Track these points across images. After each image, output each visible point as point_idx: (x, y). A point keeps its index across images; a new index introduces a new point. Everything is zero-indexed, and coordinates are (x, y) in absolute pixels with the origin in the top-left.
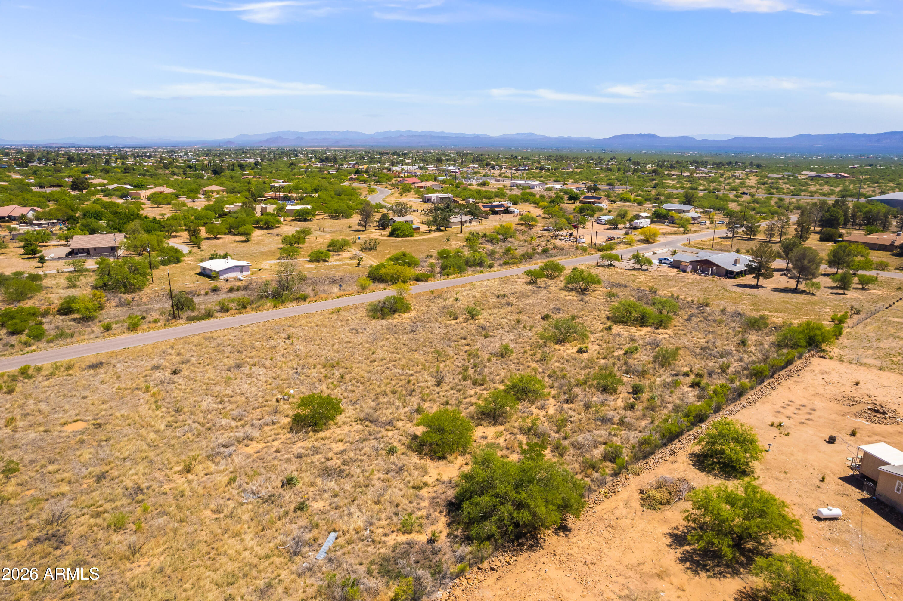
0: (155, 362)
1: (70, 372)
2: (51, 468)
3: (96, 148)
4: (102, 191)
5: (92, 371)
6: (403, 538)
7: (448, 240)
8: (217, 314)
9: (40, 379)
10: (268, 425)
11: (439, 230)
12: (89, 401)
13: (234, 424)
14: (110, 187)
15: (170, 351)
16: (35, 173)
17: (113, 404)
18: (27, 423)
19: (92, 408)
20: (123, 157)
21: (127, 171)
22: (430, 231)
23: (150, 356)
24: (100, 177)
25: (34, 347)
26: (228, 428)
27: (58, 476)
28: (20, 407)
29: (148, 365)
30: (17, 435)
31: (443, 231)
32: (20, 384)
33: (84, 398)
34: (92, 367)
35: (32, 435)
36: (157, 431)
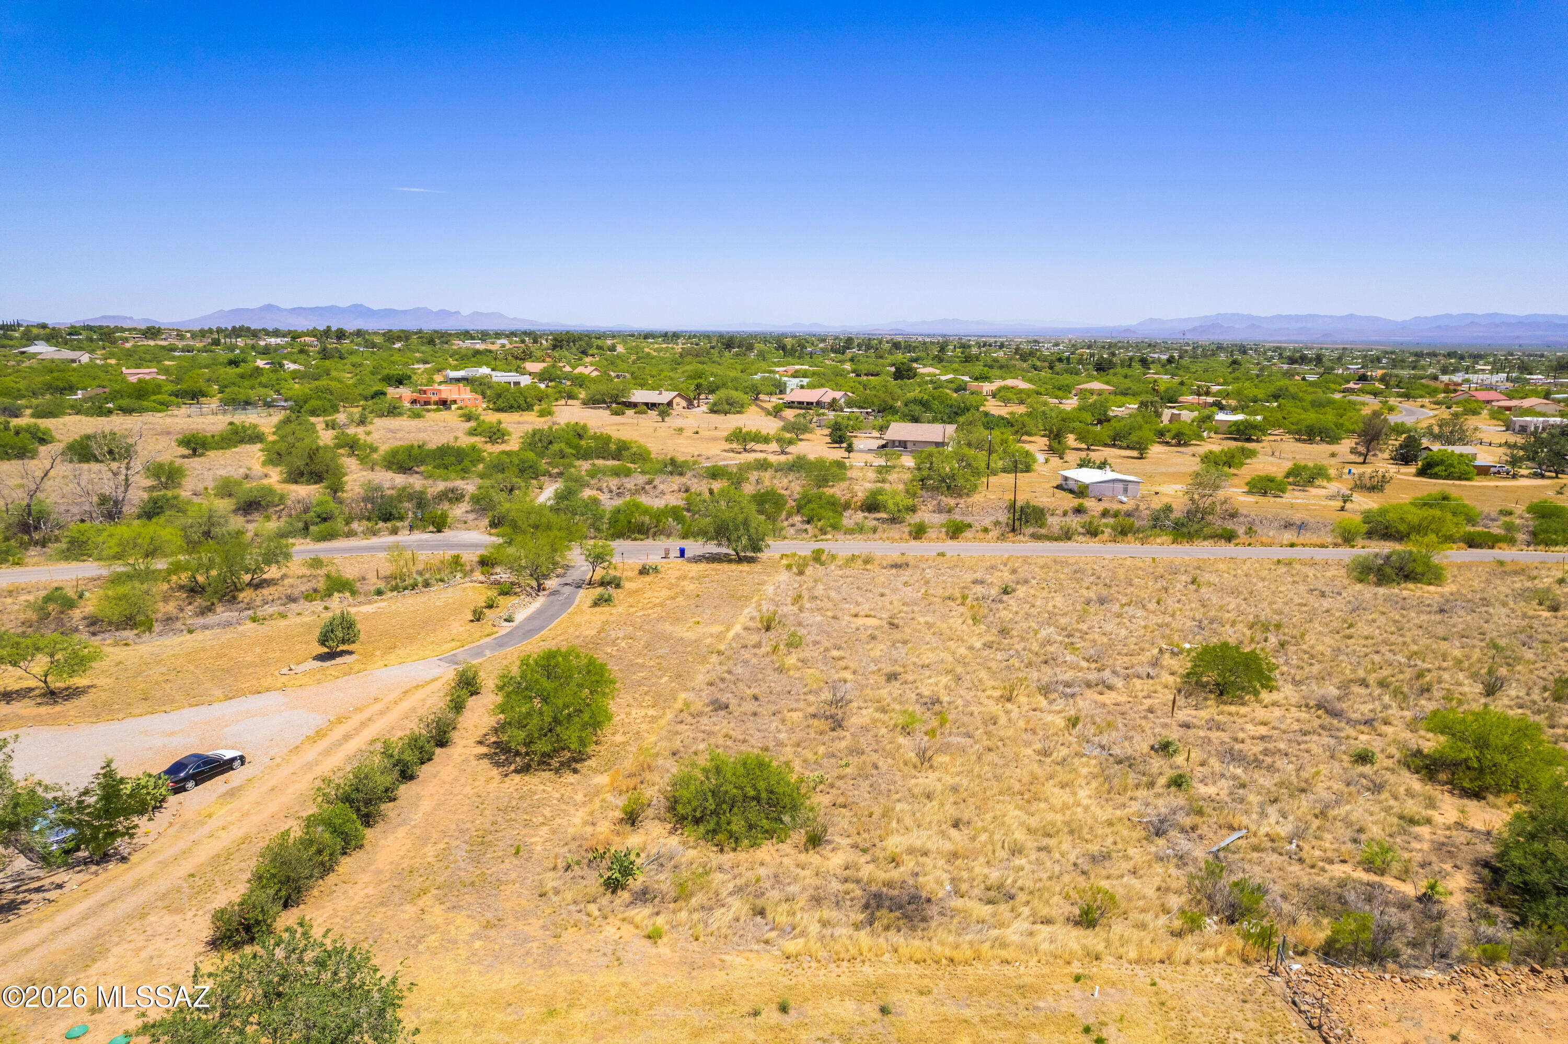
0: (978, 576)
1: (868, 567)
2: (835, 653)
3: (928, 335)
4: (931, 381)
5: (894, 571)
9: (833, 567)
10: (1139, 677)
12: (887, 599)
13: (1084, 664)
14: (943, 378)
15: (1002, 567)
16: (852, 360)
17: (916, 608)
18: (814, 606)
19: (889, 607)
20: (965, 346)
21: (968, 359)
23: (972, 569)
24: (931, 365)
25: (829, 536)
26: (1075, 667)
27: (842, 663)
28: (809, 589)
29: (969, 577)
30: (802, 615)
32: (811, 568)
33: (882, 595)
34: (895, 566)
35: (819, 618)
36: (971, 648)
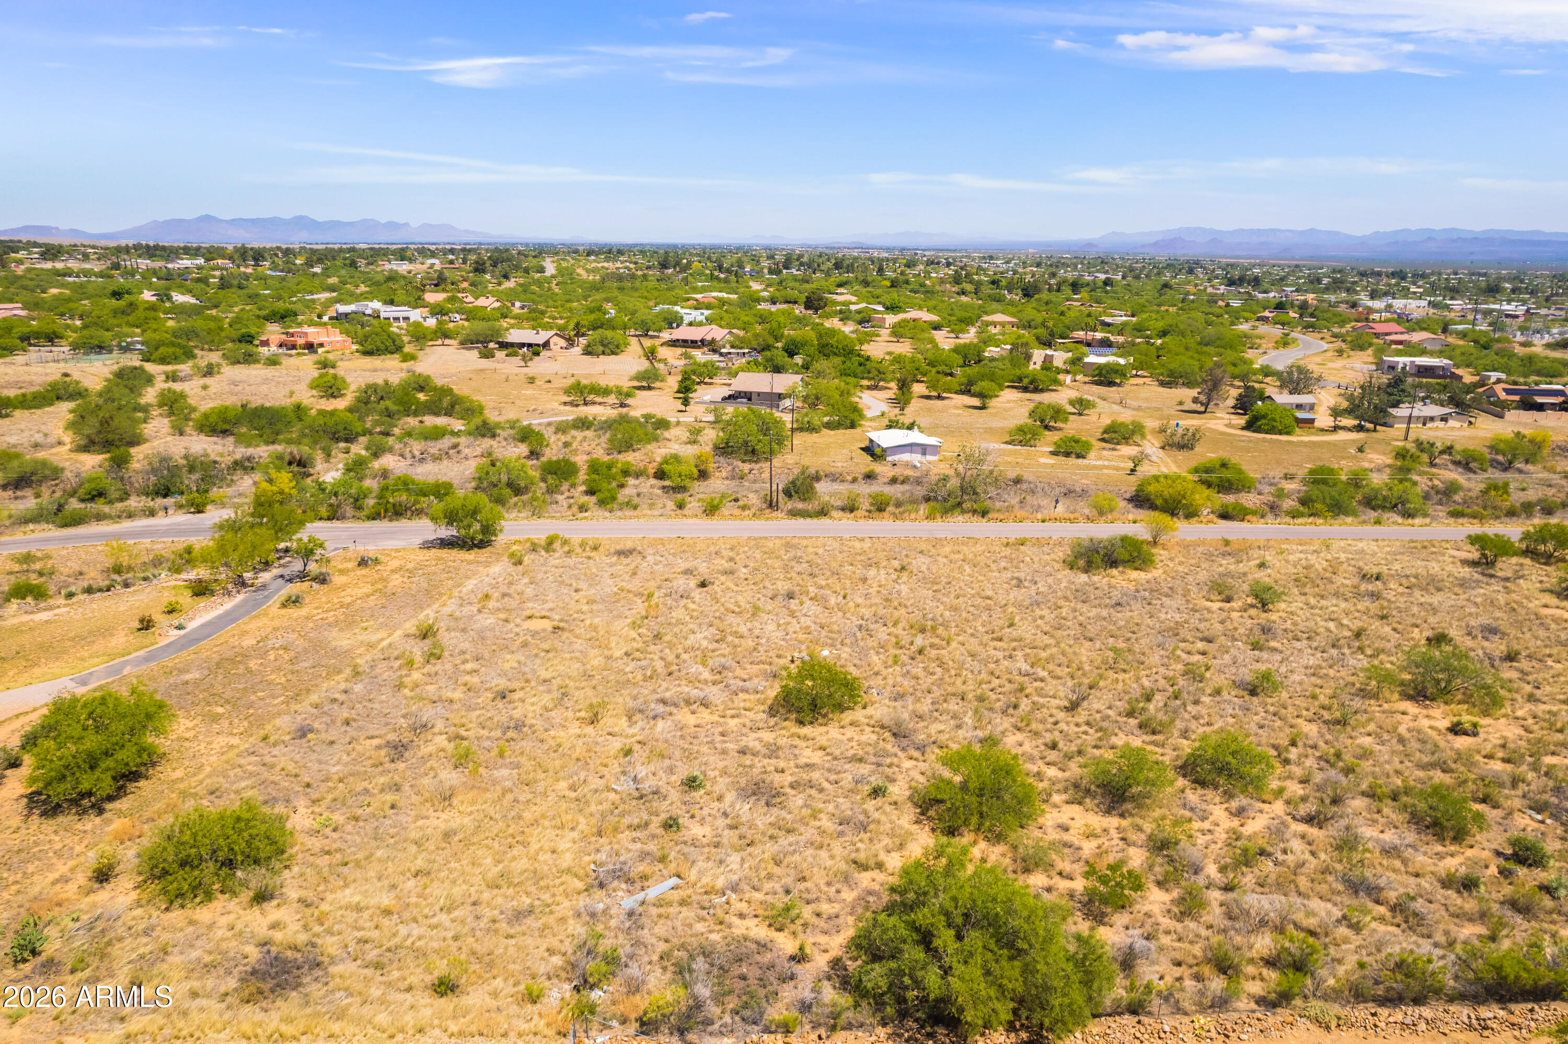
6: (761, 932)
7: (1361, 450)
8: (835, 514)
11: (1360, 428)
22: (1336, 429)
31: (1368, 430)
